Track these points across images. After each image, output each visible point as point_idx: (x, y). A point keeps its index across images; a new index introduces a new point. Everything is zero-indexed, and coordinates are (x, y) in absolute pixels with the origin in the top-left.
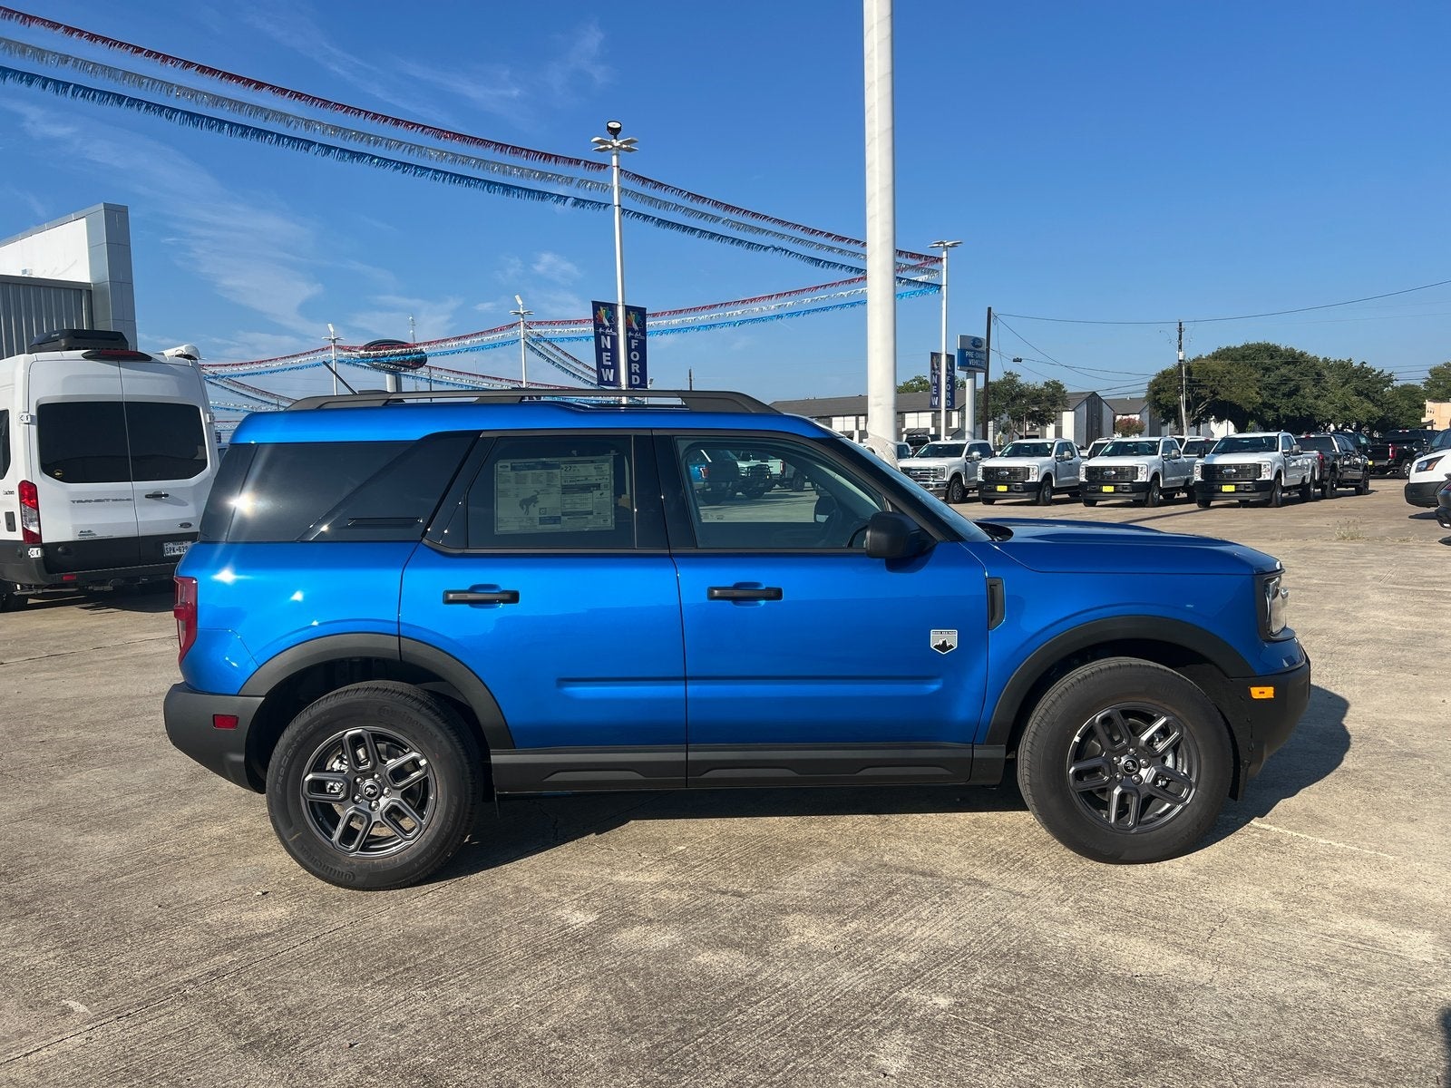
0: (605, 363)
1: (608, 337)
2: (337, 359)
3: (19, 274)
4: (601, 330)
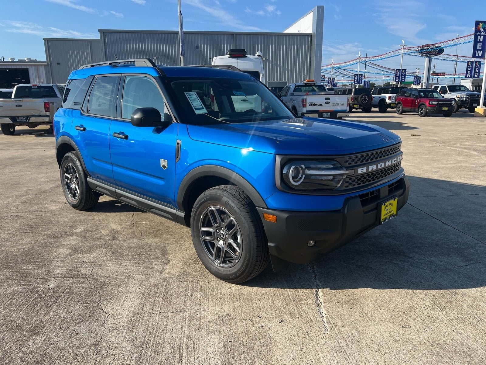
0: (478, 48)
1: (482, 37)
2: (404, 53)
3: (297, 32)
4: (478, 33)
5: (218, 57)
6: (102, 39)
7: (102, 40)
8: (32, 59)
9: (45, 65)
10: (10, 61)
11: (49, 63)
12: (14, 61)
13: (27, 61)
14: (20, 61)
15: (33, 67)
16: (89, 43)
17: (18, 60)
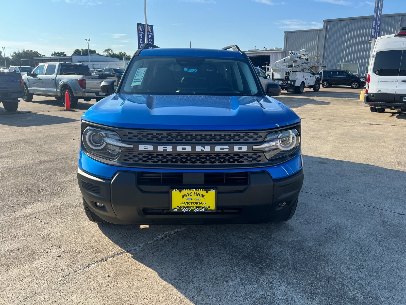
5: (382, 37)
6: (324, 28)
7: (324, 30)
8: (278, 48)
9: (282, 52)
10: (264, 50)
11: (285, 51)
12: (267, 50)
13: (275, 50)
14: (271, 50)
15: (274, 54)
16: (318, 33)
17: (270, 49)
